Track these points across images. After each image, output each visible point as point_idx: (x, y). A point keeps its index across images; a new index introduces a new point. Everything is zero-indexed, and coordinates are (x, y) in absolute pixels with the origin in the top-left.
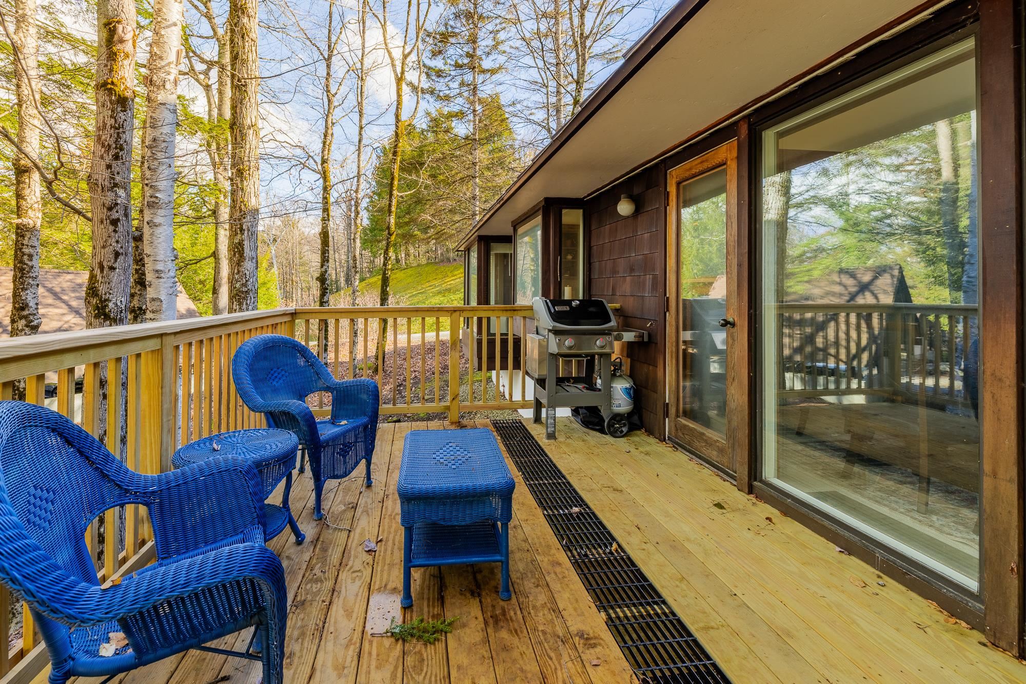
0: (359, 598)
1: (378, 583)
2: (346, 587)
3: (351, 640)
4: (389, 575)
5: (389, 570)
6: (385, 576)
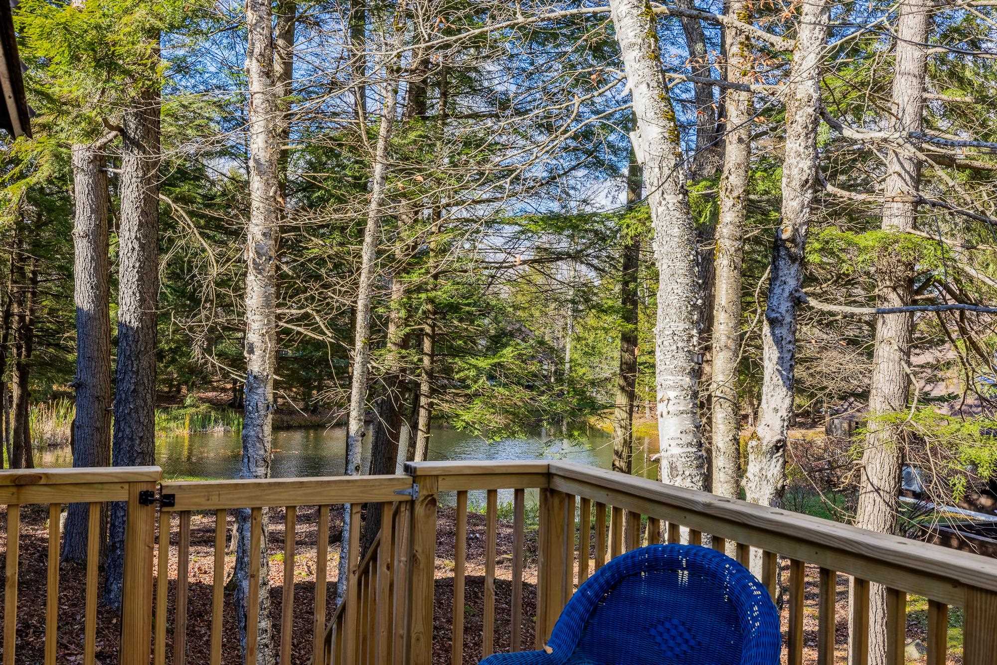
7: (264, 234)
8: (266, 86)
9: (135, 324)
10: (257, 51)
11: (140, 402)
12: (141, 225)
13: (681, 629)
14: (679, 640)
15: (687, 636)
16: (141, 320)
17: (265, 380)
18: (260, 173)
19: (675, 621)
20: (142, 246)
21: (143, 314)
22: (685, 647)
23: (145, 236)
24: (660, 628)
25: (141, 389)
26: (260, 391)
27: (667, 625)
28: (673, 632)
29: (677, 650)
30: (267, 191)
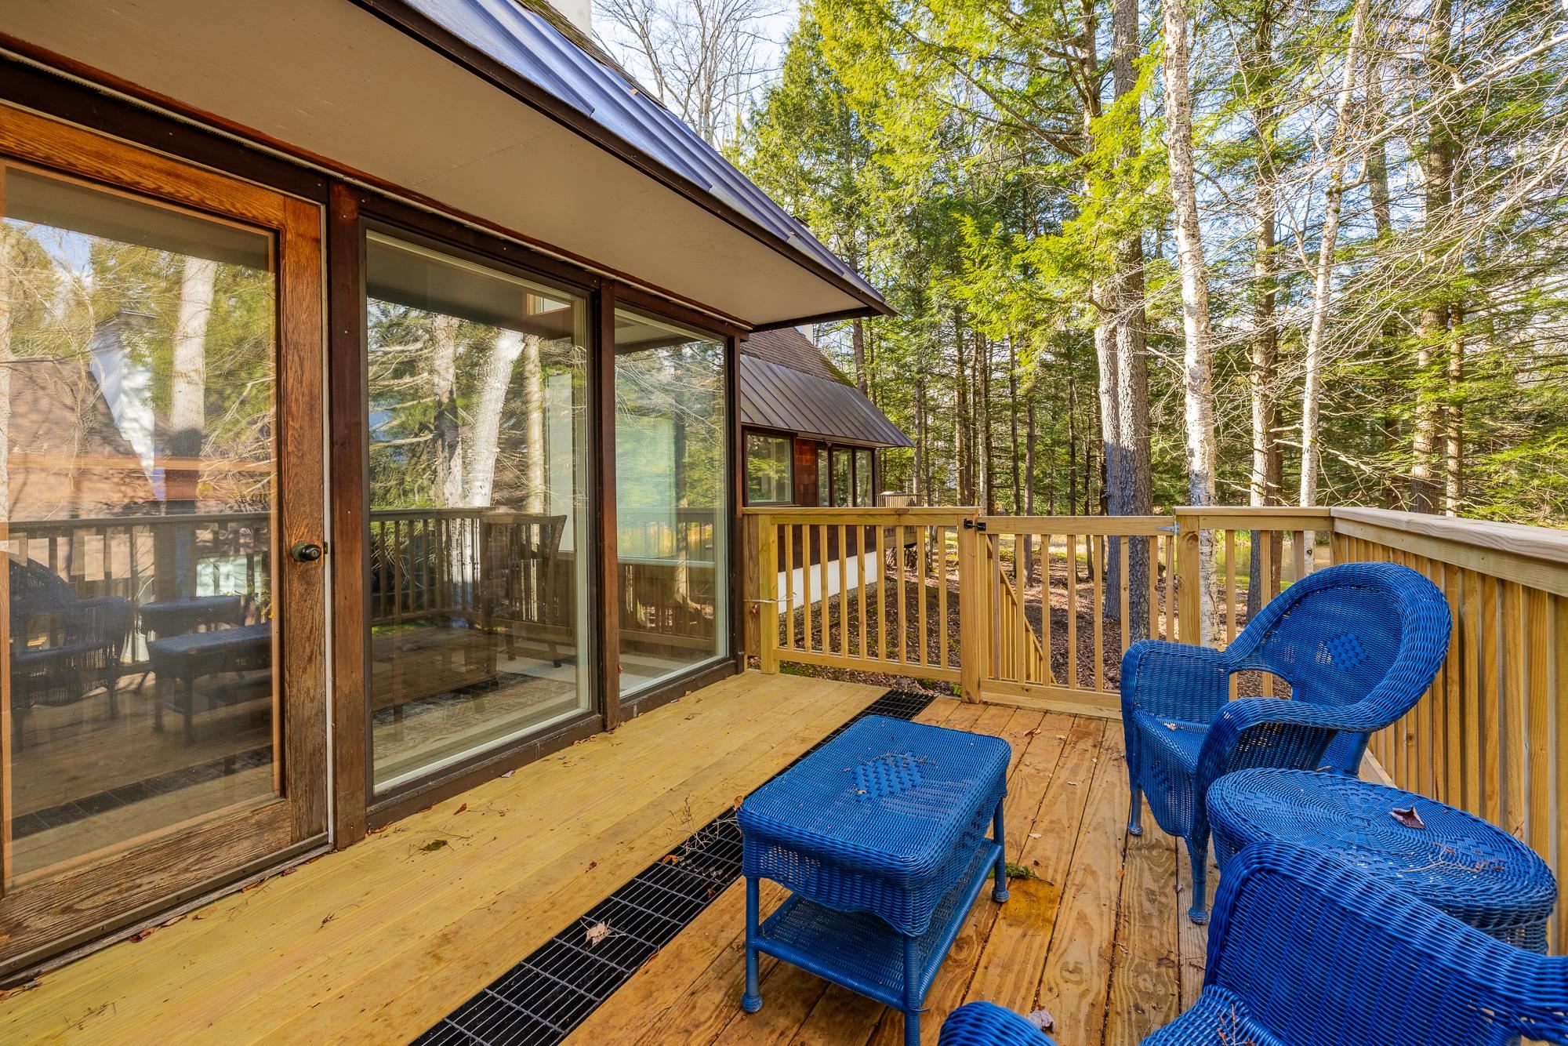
0: (1068, 934)
1: (1036, 945)
2: (1091, 961)
3: (1078, 890)
4: (1015, 951)
5: (1012, 959)
6: (1022, 949)
7: (1197, 362)
8: (1193, 244)
9: (1132, 448)
10: (1182, 219)
11: (1138, 504)
12: (1132, 376)
13: (1355, 643)
14: (1351, 653)
15: (1358, 650)
16: (1136, 445)
17: (1205, 477)
18: (1191, 314)
19: (1351, 636)
20: (1134, 391)
21: (1138, 440)
22: (1354, 661)
23: (1136, 384)
24: (1336, 642)
25: (1139, 494)
26: (1201, 486)
27: (1343, 638)
28: (1348, 646)
29: (1347, 663)
30: (1198, 328)
